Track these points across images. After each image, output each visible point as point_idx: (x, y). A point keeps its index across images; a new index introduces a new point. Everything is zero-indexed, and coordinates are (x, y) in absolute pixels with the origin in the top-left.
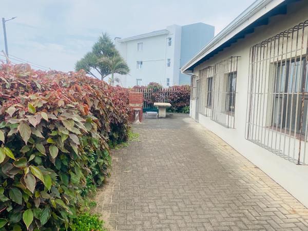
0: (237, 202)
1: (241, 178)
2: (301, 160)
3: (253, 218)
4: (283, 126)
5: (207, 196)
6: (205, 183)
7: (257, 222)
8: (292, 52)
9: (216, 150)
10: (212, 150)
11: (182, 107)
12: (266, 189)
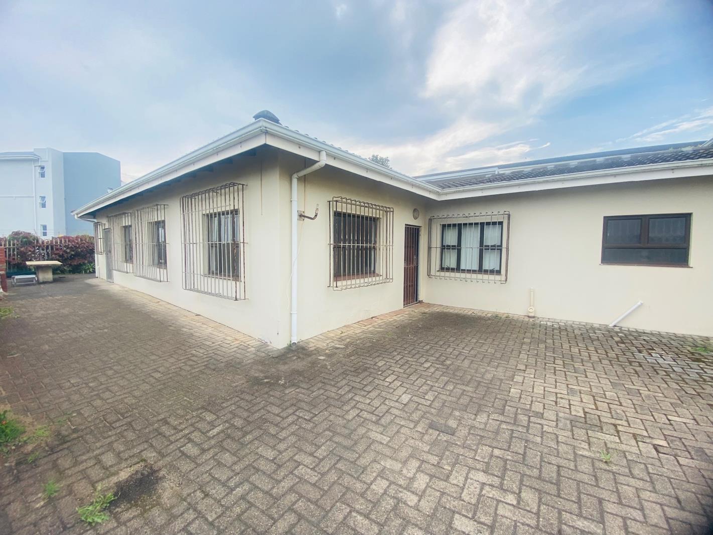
0: (183, 347)
1: (183, 327)
2: (238, 297)
3: (202, 355)
4: (221, 272)
5: (148, 352)
6: (142, 341)
7: (205, 356)
8: (221, 207)
9: (148, 308)
10: (143, 309)
11: (80, 265)
12: (210, 330)
